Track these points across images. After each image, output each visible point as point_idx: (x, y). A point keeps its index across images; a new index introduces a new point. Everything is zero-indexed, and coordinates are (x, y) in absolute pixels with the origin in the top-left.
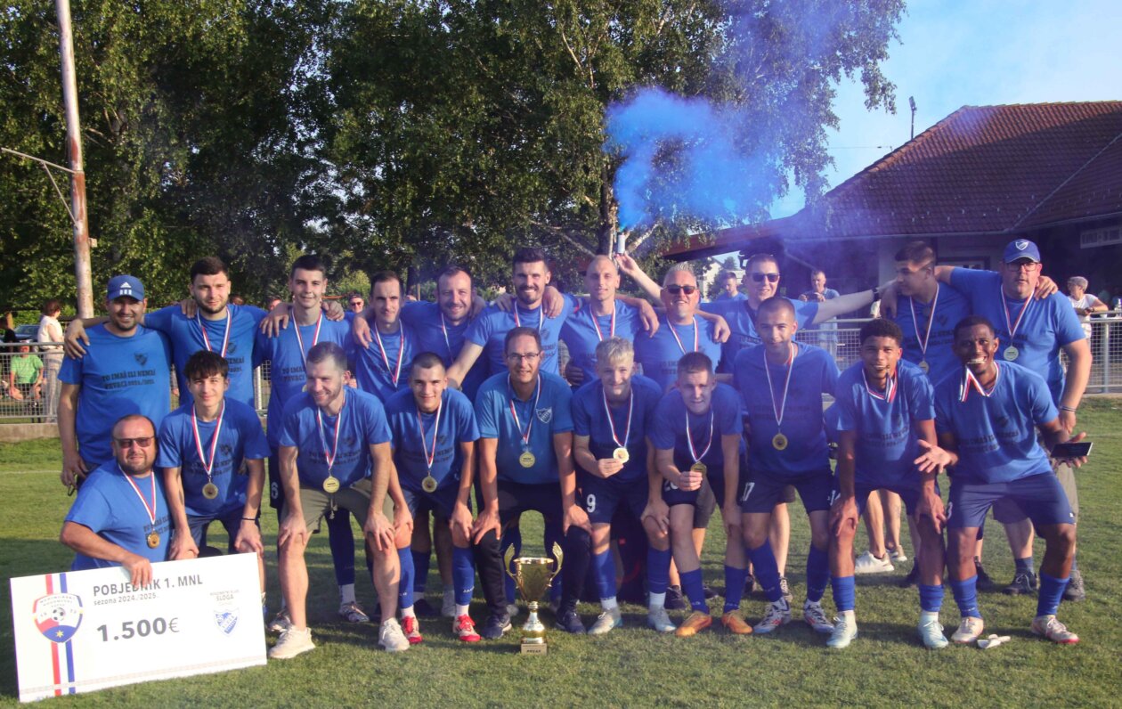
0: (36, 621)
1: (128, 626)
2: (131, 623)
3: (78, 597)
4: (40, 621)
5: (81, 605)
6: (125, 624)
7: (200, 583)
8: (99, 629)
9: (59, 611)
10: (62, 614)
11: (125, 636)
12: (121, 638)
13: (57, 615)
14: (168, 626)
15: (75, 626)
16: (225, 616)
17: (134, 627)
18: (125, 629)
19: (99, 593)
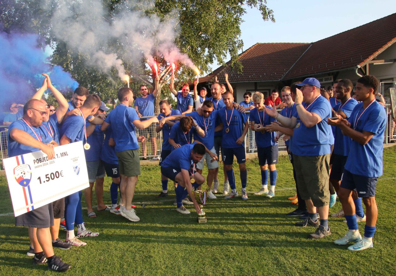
0: (16, 178)
1: (47, 176)
2: (48, 175)
3: (29, 165)
4: (17, 178)
5: (30, 169)
6: (46, 175)
7: (67, 155)
8: (38, 179)
9: (23, 173)
10: (24, 174)
11: (47, 181)
12: (46, 182)
13: (23, 174)
14: (60, 174)
15: (29, 178)
16: (76, 167)
17: (49, 176)
18: (47, 178)
19: (36, 163)
